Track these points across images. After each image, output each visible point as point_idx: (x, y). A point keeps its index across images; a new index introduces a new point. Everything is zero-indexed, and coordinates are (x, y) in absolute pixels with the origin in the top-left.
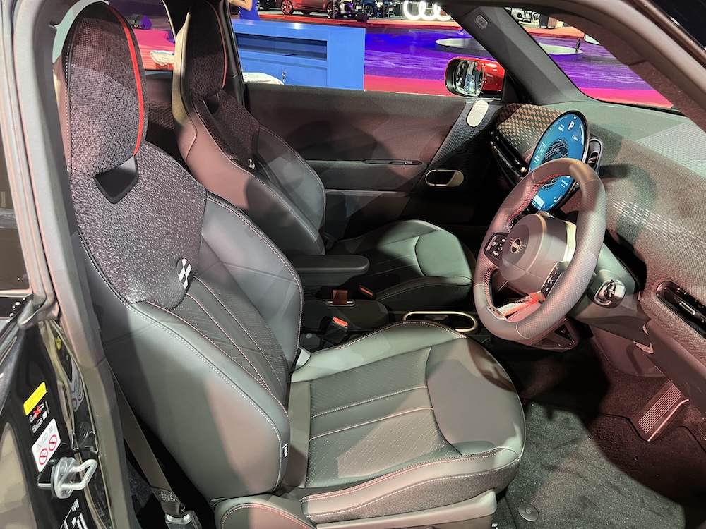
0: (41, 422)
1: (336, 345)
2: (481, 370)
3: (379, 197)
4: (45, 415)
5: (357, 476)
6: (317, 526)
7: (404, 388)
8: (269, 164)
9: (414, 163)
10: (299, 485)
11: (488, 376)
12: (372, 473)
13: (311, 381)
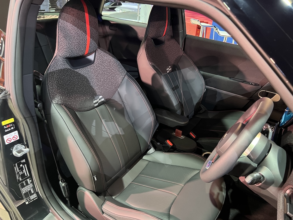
0: (10, 129)
1: (165, 152)
2: (211, 191)
3: (233, 97)
4: (12, 128)
5: (131, 204)
6: (104, 214)
7: (175, 182)
8: (181, 70)
9: (256, 85)
10: (113, 196)
11: (211, 195)
12: (136, 207)
13: (150, 161)
